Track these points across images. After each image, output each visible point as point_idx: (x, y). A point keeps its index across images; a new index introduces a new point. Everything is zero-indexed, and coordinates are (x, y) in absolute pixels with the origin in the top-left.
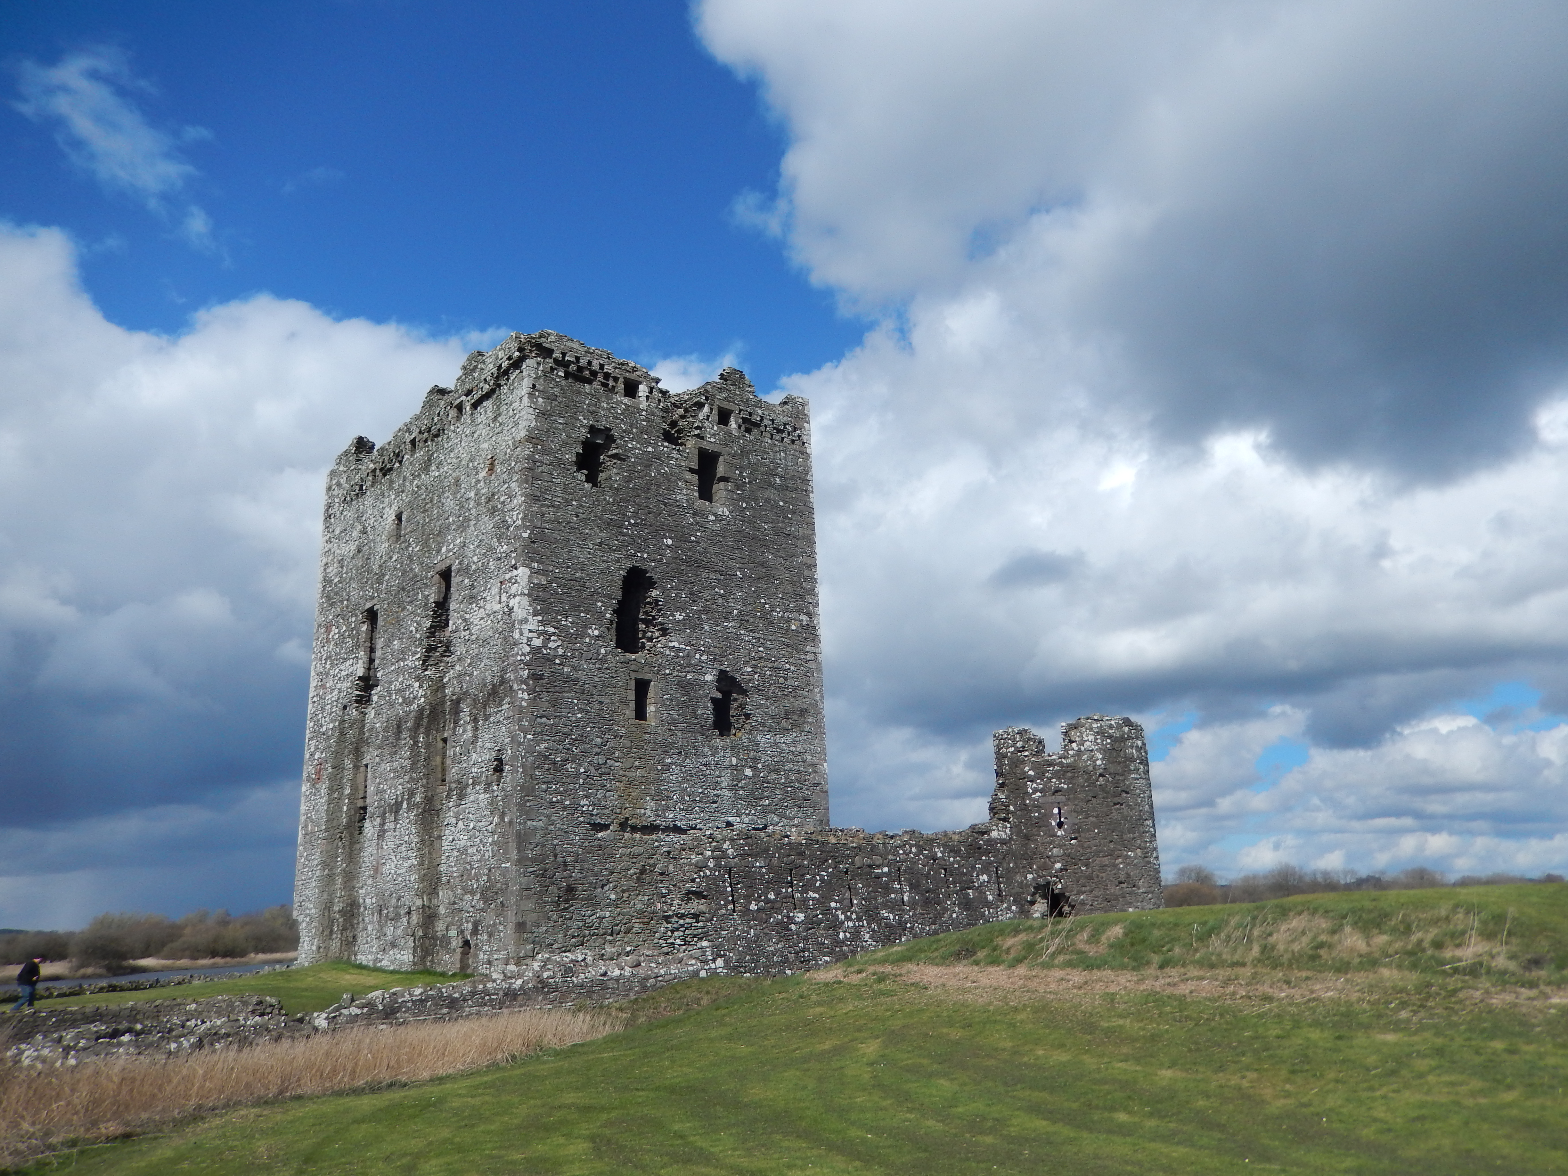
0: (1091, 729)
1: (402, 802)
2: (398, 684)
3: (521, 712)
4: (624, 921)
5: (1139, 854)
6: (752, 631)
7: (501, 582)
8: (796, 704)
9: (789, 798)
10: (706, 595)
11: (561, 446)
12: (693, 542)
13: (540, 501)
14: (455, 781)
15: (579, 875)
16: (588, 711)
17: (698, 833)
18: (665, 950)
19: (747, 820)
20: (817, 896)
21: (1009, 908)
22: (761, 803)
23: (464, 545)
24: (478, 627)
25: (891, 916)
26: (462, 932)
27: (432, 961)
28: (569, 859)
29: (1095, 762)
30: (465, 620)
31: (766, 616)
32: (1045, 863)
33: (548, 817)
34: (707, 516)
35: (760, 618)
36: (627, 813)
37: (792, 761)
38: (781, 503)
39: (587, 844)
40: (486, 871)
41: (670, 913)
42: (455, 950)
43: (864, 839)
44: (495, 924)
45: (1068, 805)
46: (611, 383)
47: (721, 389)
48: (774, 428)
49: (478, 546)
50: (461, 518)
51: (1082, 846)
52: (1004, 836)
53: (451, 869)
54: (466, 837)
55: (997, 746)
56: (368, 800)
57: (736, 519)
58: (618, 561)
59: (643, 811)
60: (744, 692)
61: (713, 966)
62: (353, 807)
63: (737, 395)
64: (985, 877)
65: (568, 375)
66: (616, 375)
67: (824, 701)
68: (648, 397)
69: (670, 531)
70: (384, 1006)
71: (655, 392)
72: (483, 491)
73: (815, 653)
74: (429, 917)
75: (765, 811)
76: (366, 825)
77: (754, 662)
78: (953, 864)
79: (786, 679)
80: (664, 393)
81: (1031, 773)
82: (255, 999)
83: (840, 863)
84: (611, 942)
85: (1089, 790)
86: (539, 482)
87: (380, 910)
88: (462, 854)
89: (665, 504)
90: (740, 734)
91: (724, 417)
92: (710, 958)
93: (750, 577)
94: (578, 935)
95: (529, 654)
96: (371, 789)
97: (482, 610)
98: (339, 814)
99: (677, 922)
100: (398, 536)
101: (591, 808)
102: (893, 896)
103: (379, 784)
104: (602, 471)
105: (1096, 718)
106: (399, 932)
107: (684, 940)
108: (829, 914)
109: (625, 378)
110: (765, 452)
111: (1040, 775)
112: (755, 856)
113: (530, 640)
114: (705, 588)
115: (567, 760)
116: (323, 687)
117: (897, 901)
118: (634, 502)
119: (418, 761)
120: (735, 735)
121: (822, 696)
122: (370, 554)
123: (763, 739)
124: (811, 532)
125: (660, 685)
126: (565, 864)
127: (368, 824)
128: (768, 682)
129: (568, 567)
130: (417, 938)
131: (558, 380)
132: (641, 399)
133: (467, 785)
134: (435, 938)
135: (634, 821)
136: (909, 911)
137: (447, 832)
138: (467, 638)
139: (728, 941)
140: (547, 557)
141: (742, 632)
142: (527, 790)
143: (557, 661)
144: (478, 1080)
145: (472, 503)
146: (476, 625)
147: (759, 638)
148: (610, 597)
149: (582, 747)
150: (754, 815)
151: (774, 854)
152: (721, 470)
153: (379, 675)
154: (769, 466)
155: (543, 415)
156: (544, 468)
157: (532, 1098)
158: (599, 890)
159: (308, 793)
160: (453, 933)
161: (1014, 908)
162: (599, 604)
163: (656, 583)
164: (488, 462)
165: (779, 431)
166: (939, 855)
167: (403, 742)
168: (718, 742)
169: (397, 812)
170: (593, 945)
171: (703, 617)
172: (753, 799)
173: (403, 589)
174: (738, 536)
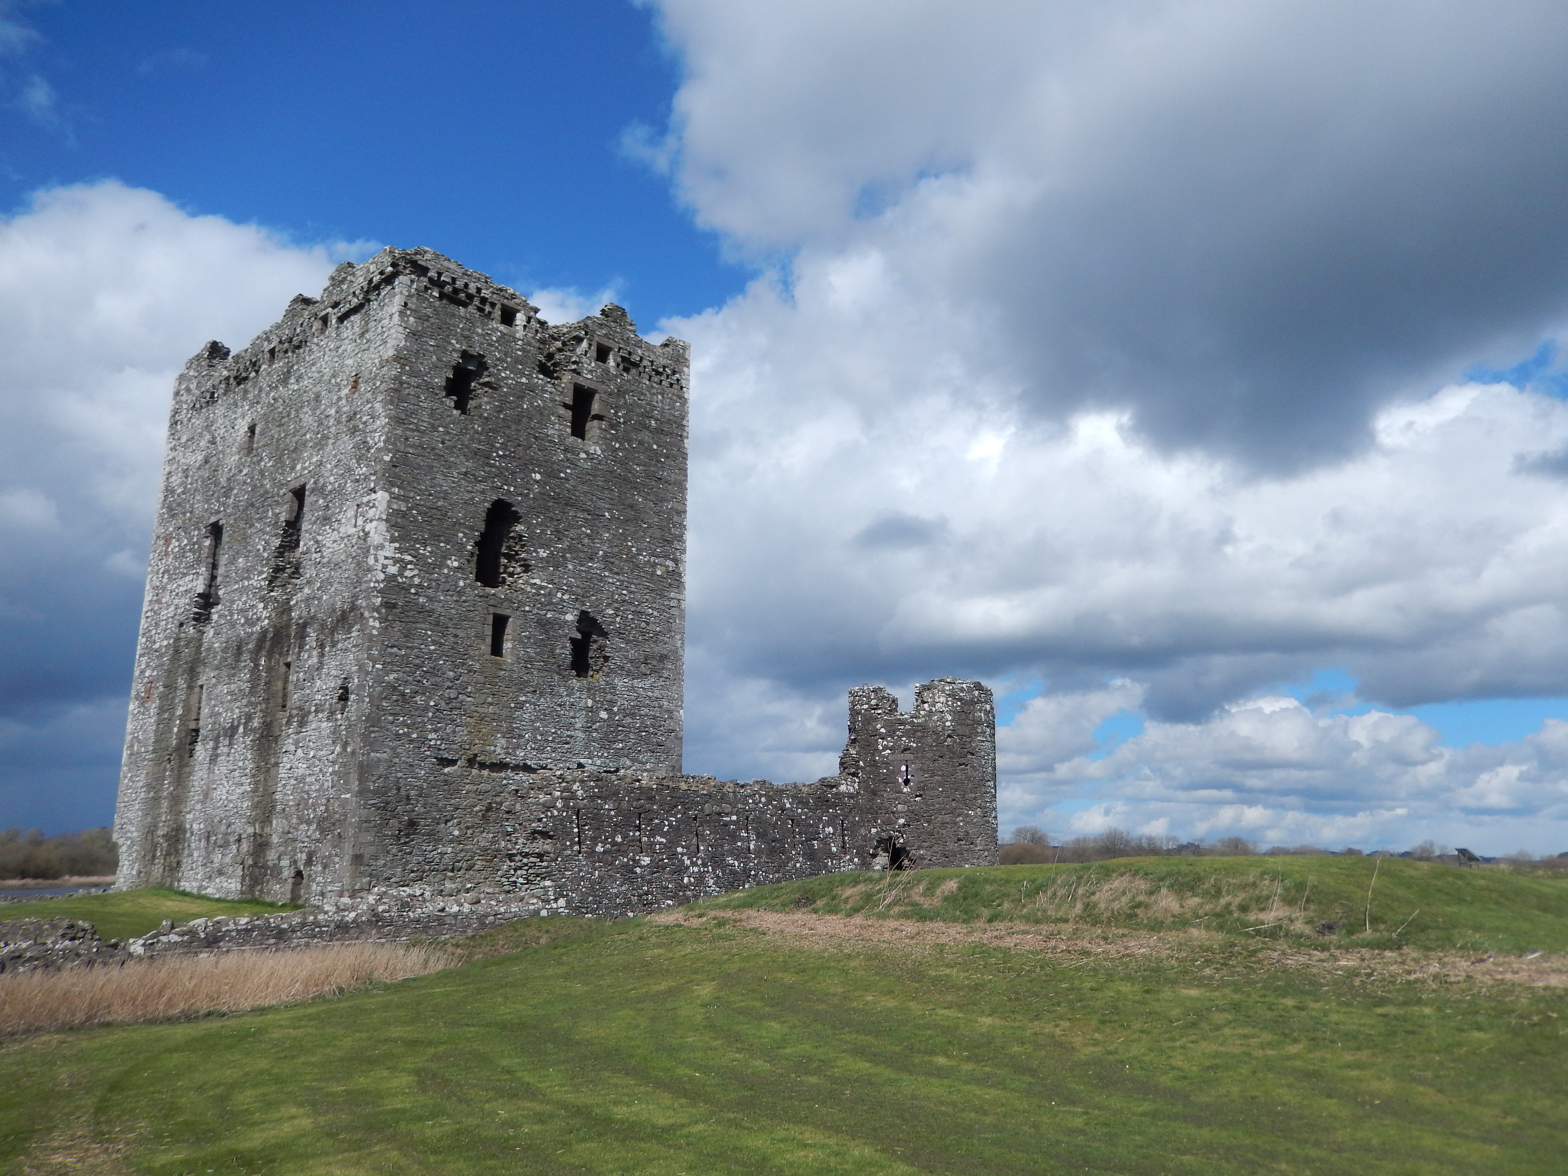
0: (943, 691)
1: (238, 726)
2: (241, 603)
3: (370, 640)
4: (466, 858)
5: (979, 813)
6: (617, 573)
7: (358, 505)
8: (656, 649)
9: (643, 743)
10: (572, 533)
11: (430, 369)
12: (562, 478)
13: (404, 424)
14: (296, 708)
15: (423, 810)
16: (441, 644)
17: (548, 773)
18: (507, 888)
19: (598, 762)
20: (664, 840)
21: (851, 860)
22: (614, 746)
23: (321, 464)
24: (331, 550)
25: (736, 863)
26: (295, 862)
27: (261, 891)
28: (412, 793)
29: (944, 723)
30: (317, 542)
31: (632, 559)
32: (890, 817)
33: (393, 749)
34: (579, 454)
35: (626, 561)
36: (476, 750)
37: (648, 706)
38: (655, 447)
39: (432, 778)
40: (324, 801)
41: (514, 851)
42: (286, 880)
43: (715, 786)
44: (330, 855)
45: (916, 763)
46: (487, 308)
47: (601, 325)
48: (653, 370)
49: (336, 466)
50: (319, 436)
51: (927, 805)
52: (852, 790)
53: (287, 798)
54: (305, 766)
55: (852, 702)
56: (201, 723)
57: (608, 459)
58: (483, 492)
59: (492, 748)
60: (604, 634)
61: (555, 906)
62: (184, 728)
63: (618, 332)
64: (831, 830)
65: (442, 296)
66: (493, 300)
67: (685, 648)
68: (525, 326)
69: (539, 466)
70: (207, 934)
71: (533, 322)
72: (345, 409)
73: (679, 600)
74: (261, 845)
75: (618, 754)
76: (197, 748)
77: (616, 605)
78: (800, 815)
79: (648, 624)
80: (543, 324)
81: (883, 730)
82: (65, 923)
83: (689, 809)
84: (451, 878)
85: (937, 750)
86: (405, 405)
87: (208, 837)
88: (300, 782)
89: (536, 438)
90: (598, 676)
91: (602, 354)
92: (553, 897)
93: (618, 518)
94: (418, 870)
95: (383, 581)
96: (205, 711)
97: (336, 532)
98: (168, 735)
99: (521, 861)
100: (250, 450)
101: (439, 742)
102: (739, 844)
103: (215, 706)
104: (472, 399)
105: (948, 680)
106: (228, 860)
107: (526, 879)
108: (675, 858)
109: (502, 305)
110: (642, 394)
111: (891, 733)
112: (605, 799)
113: (385, 567)
114: (571, 526)
115: (416, 692)
116: (159, 601)
117: (743, 849)
118: (504, 433)
119: (258, 685)
120: (592, 676)
121: (683, 643)
122: (218, 466)
123: (620, 683)
124: (683, 478)
125: (519, 622)
126: (408, 798)
127: (199, 747)
128: (629, 626)
129: (430, 495)
130: (246, 866)
131: (431, 300)
132: (518, 328)
133: (310, 712)
134: (265, 867)
135: (483, 757)
136: (755, 859)
137: (285, 759)
138: (318, 560)
139: (571, 881)
140: (409, 483)
141: (607, 574)
142: (372, 721)
143: (413, 591)
144: (301, 1012)
145: (332, 421)
146: (329, 548)
147: (623, 581)
148: (472, 528)
149: (433, 680)
150: (606, 757)
151: (624, 797)
152: (596, 407)
153: (221, 593)
154: (645, 409)
155: (414, 335)
156: (411, 391)
157: (357, 1031)
158: (443, 825)
159: (136, 712)
160: (285, 863)
161: (856, 860)
162: (461, 535)
163: (521, 517)
164: (352, 379)
165: (658, 373)
166: (788, 806)
167: (243, 664)
168: (575, 683)
169: (232, 736)
170: (433, 880)
171: (568, 555)
172: (607, 741)
173: (252, 505)
174: (609, 476)
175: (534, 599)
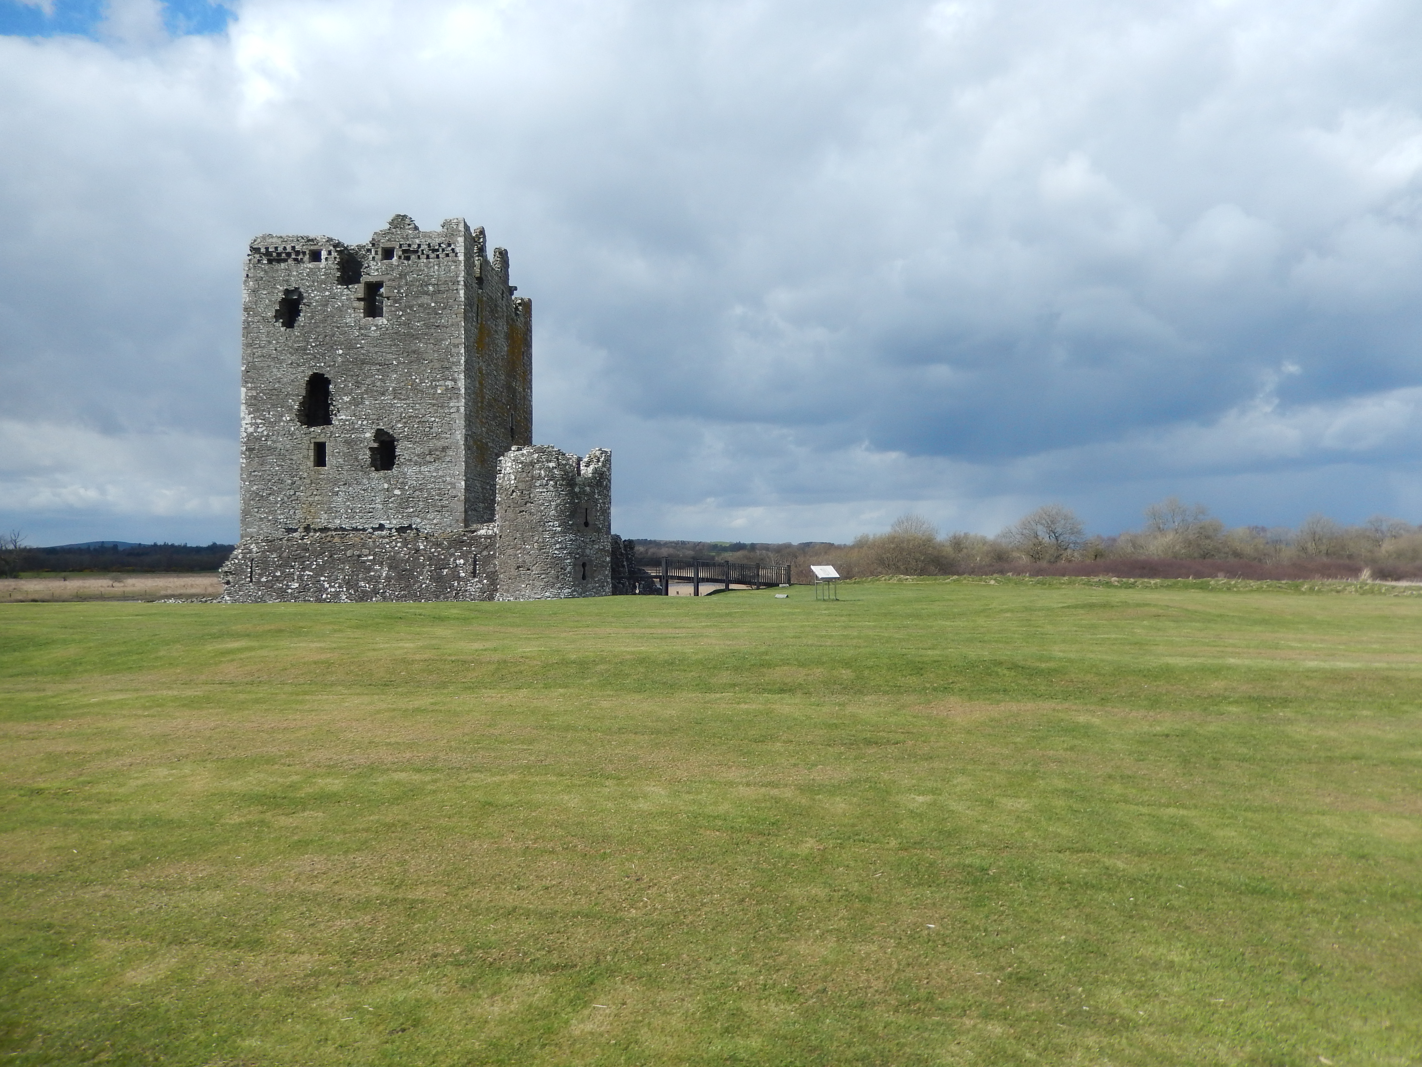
6: (403, 400)
8: (438, 444)
9: (430, 507)
11: (265, 308)
12: (358, 348)
13: (252, 346)
16: (283, 465)
19: (395, 522)
22: (407, 511)
31: (416, 388)
33: (259, 526)
34: (371, 328)
35: (411, 389)
36: (307, 522)
37: (434, 482)
38: (433, 305)
46: (300, 257)
47: (386, 234)
48: (430, 250)
58: (303, 372)
59: (319, 520)
60: (398, 441)
63: (399, 234)
65: (269, 261)
66: (304, 250)
68: (326, 258)
69: (341, 345)
71: (332, 252)
73: (458, 407)
75: (409, 516)
77: (404, 420)
79: (431, 428)
86: (252, 334)
90: (394, 468)
91: (388, 253)
93: (404, 363)
95: (246, 437)
101: (285, 520)
102: (372, 574)
104: (300, 315)
109: (311, 250)
110: (420, 270)
113: (246, 429)
114: (367, 377)
115: (270, 494)
118: (316, 331)
123: (410, 471)
125: (334, 444)
128: (416, 432)
129: (270, 382)
131: (263, 266)
132: (321, 261)
135: (314, 526)
140: (257, 379)
141: (396, 401)
143: (263, 439)
147: (410, 404)
150: (401, 519)
152: (384, 292)
154: (424, 280)
155: (254, 292)
156: (254, 325)
162: (290, 401)
163: (331, 380)
165: (435, 251)
168: (374, 475)
171: (365, 396)
172: (400, 509)
174: (395, 336)
175: (343, 429)
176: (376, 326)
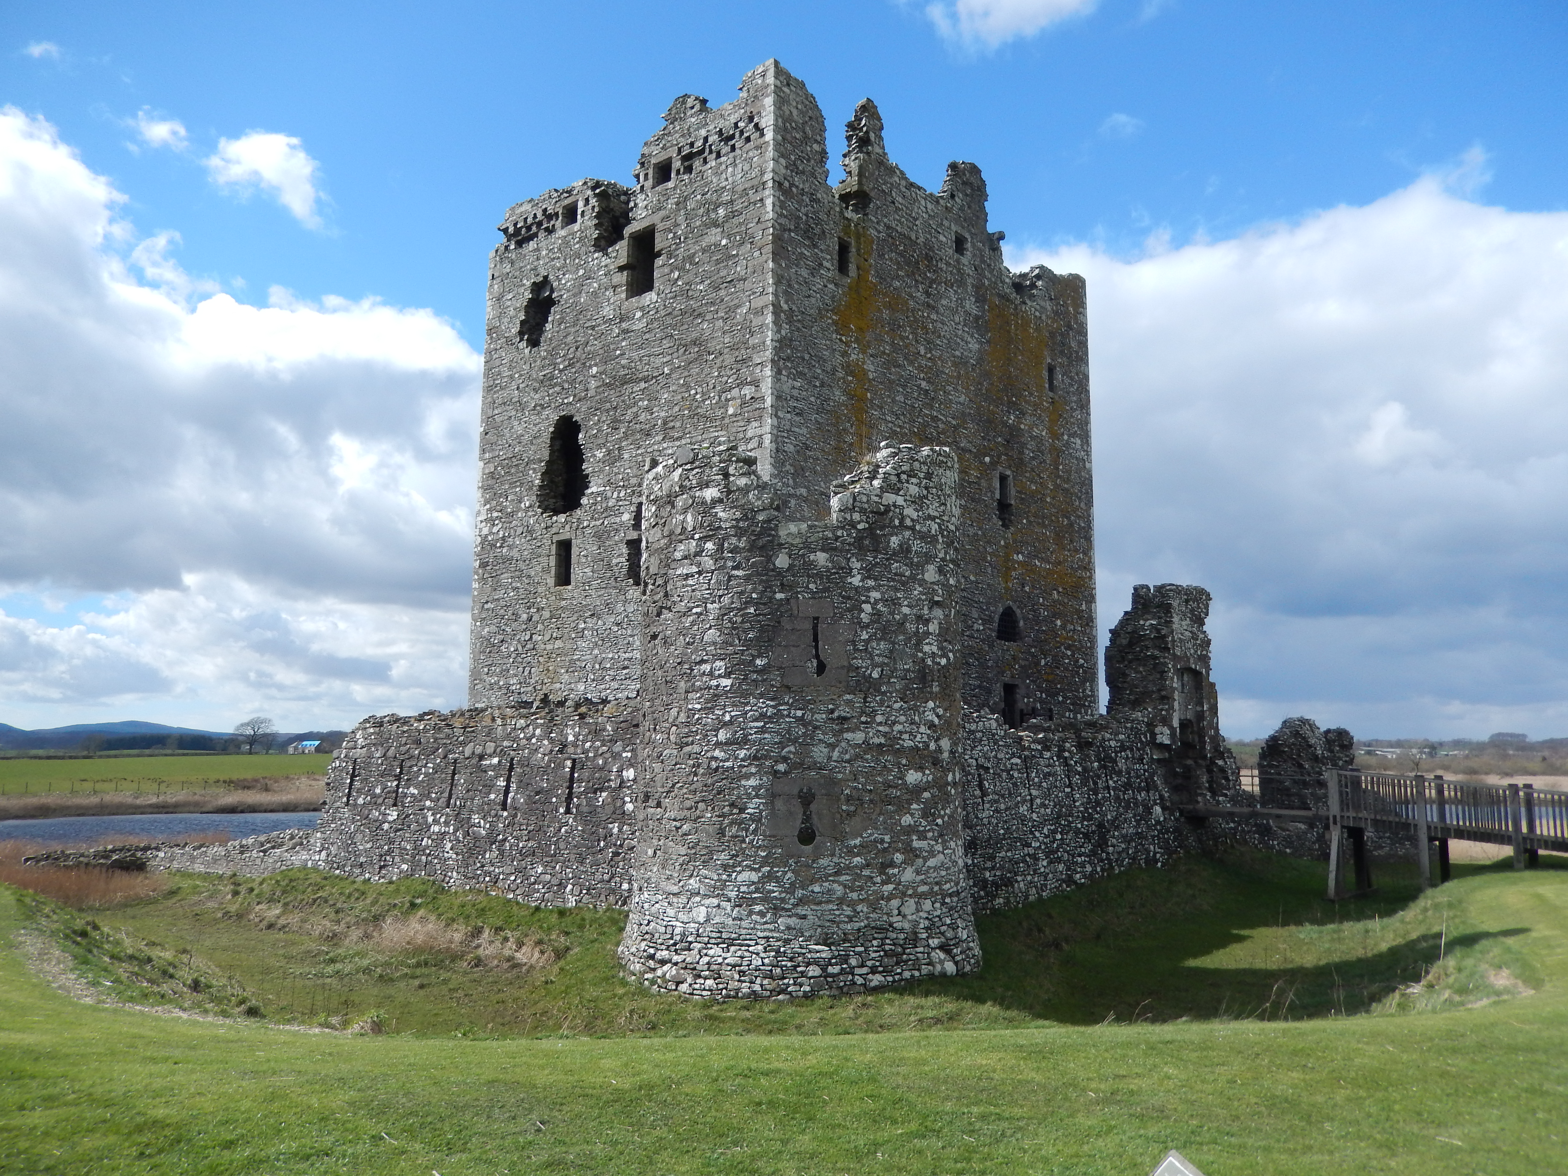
6: (678, 439)
10: (629, 415)
11: (509, 323)
12: (618, 357)
13: (492, 389)
20: (416, 792)
25: (482, 824)
31: (696, 411)
35: (689, 417)
46: (552, 223)
48: (722, 140)
58: (548, 418)
59: (558, 685)
61: (317, 858)
63: (677, 132)
65: (519, 243)
66: (556, 210)
68: (583, 212)
69: (596, 357)
71: (591, 201)
83: (450, 752)
92: (318, 849)
93: (679, 367)
95: (480, 544)
101: (518, 687)
102: (493, 796)
109: (564, 208)
110: (707, 184)
114: (628, 407)
115: (502, 641)
117: (495, 804)
118: (565, 343)
125: (578, 542)
129: (509, 445)
131: (510, 255)
132: (578, 220)
140: (495, 443)
143: (499, 544)
148: (539, 461)
149: (513, 626)
152: (656, 245)
155: (498, 300)
156: (497, 355)
162: (531, 472)
163: (581, 425)
165: (729, 139)
171: (624, 444)
174: (669, 320)
175: (594, 511)
176: (642, 309)
